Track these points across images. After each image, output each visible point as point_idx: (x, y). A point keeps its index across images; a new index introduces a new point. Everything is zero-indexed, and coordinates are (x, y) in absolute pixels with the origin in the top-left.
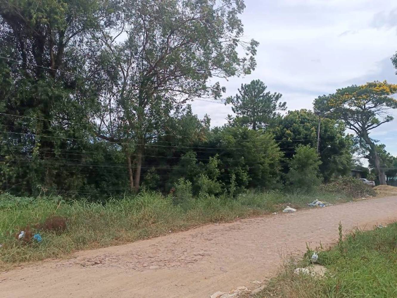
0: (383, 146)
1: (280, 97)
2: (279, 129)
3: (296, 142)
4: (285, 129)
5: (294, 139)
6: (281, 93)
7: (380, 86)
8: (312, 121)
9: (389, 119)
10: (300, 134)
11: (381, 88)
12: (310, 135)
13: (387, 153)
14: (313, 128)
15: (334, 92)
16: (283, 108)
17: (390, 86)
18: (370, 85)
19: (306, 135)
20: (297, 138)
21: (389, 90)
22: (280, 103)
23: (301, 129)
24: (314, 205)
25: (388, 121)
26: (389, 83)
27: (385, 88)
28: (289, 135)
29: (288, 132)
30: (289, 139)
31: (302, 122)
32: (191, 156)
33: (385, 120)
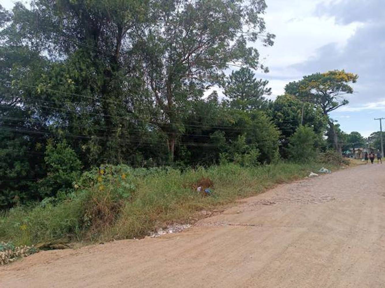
0: (338, 125)
1: (267, 83)
2: (271, 111)
3: (286, 123)
4: (276, 112)
5: (284, 120)
6: (268, 80)
7: (339, 75)
8: (297, 104)
9: (345, 103)
10: (289, 116)
11: (341, 76)
12: (297, 117)
13: (341, 131)
14: (299, 111)
15: (302, 79)
16: (269, 93)
17: (347, 75)
18: (331, 73)
19: (294, 117)
20: (286, 119)
21: (347, 78)
22: (267, 89)
23: (290, 111)
24: (322, 172)
25: (344, 104)
26: (346, 72)
27: (344, 76)
28: (280, 116)
29: (279, 114)
30: (280, 121)
31: (289, 106)
32: (220, 135)
33: (342, 104)
